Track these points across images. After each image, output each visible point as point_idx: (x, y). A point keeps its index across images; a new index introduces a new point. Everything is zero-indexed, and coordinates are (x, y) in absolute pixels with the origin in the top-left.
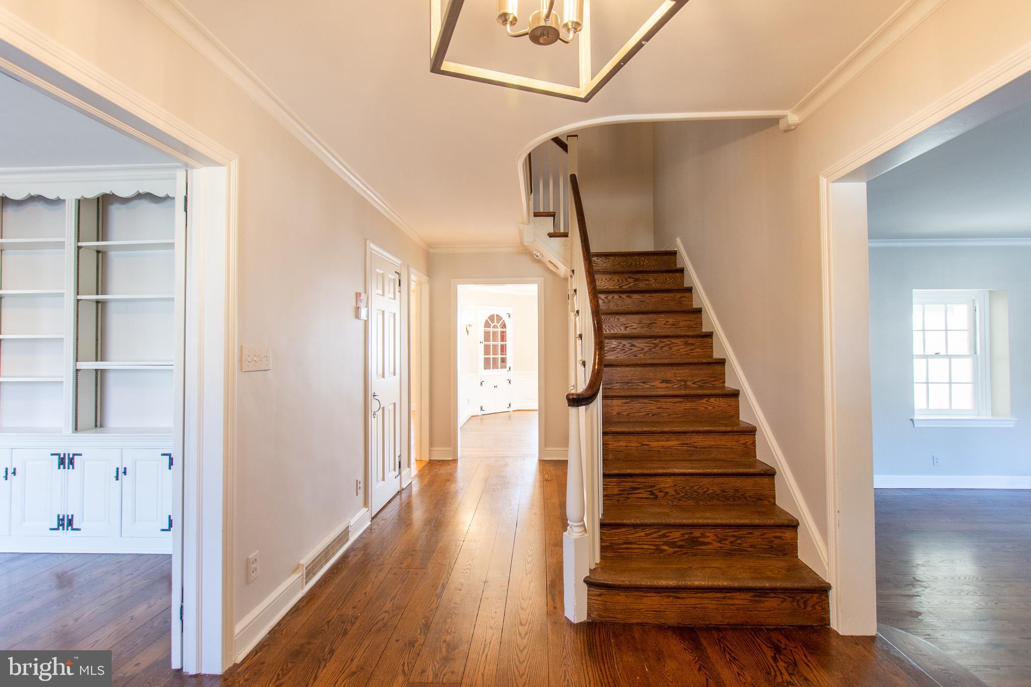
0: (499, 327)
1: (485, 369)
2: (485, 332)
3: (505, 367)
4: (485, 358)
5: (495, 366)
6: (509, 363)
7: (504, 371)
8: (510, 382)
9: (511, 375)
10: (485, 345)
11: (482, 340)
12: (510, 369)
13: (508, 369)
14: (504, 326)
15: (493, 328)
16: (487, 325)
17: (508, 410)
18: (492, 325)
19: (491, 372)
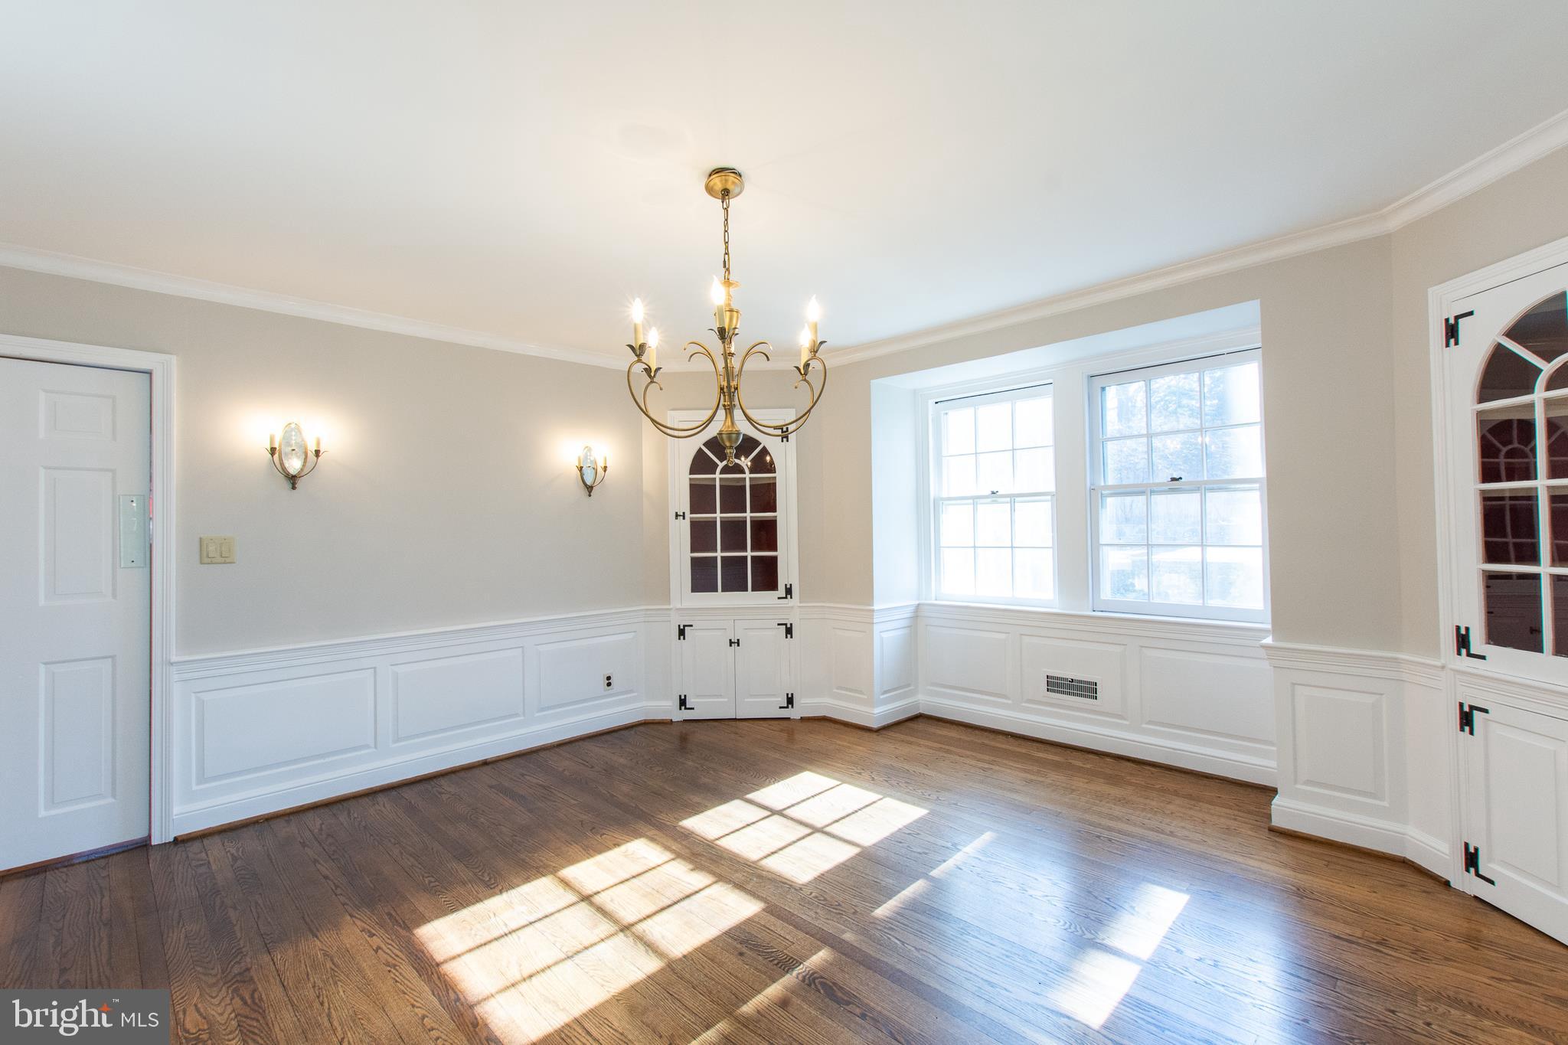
0: (747, 470)
1: (693, 590)
2: (691, 485)
3: (773, 586)
4: (693, 559)
5: (735, 582)
6: (787, 572)
7: (767, 598)
8: (789, 631)
9: (794, 610)
10: (694, 524)
11: (685, 505)
12: (789, 591)
13: (781, 592)
14: (763, 464)
15: (721, 473)
16: (700, 463)
17: (784, 713)
18: (721, 465)
19: (720, 599)
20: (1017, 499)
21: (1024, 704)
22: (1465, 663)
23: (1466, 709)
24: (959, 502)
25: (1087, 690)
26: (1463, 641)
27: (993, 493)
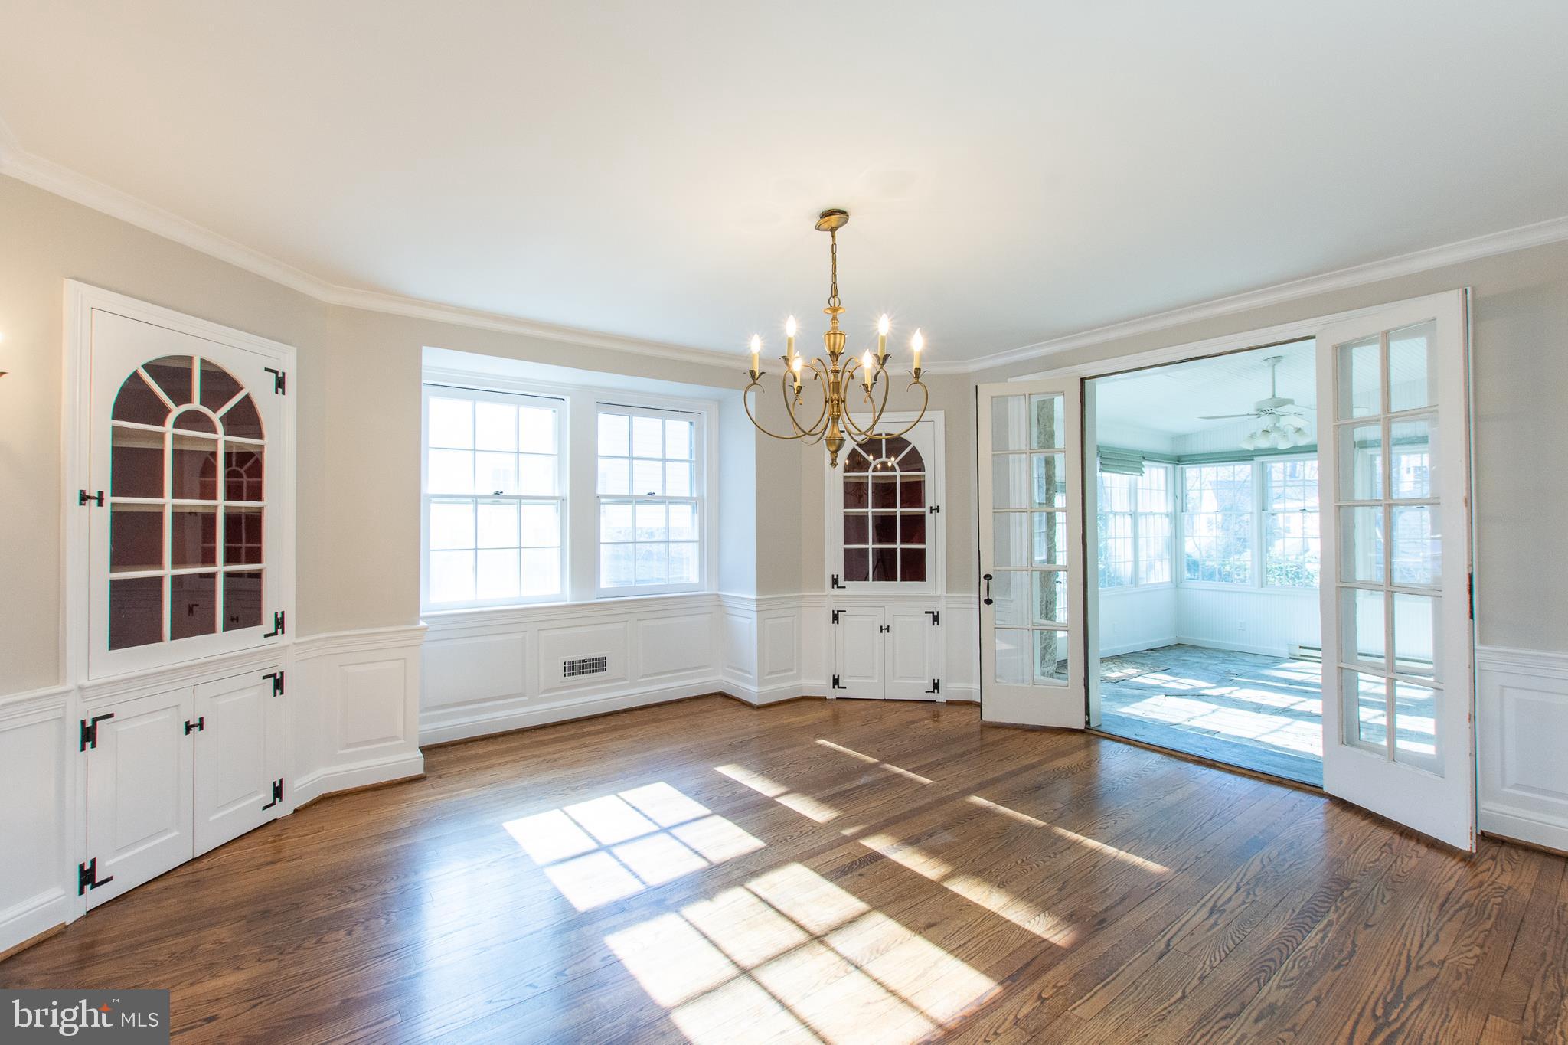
0: (219, 429)
2: (120, 444)
3: (255, 620)
4: (114, 584)
7: (248, 638)
8: (278, 685)
9: (287, 651)
10: (119, 517)
11: (101, 479)
12: (280, 623)
13: (268, 624)
14: (245, 419)
15: (174, 426)
18: (176, 411)
20: (523, 501)
21: (540, 696)
22: (837, 591)
23: (836, 613)
24: (454, 500)
25: (598, 665)
26: (835, 581)
27: (497, 493)
